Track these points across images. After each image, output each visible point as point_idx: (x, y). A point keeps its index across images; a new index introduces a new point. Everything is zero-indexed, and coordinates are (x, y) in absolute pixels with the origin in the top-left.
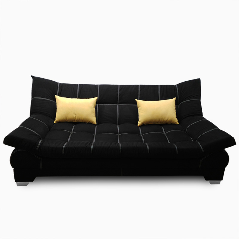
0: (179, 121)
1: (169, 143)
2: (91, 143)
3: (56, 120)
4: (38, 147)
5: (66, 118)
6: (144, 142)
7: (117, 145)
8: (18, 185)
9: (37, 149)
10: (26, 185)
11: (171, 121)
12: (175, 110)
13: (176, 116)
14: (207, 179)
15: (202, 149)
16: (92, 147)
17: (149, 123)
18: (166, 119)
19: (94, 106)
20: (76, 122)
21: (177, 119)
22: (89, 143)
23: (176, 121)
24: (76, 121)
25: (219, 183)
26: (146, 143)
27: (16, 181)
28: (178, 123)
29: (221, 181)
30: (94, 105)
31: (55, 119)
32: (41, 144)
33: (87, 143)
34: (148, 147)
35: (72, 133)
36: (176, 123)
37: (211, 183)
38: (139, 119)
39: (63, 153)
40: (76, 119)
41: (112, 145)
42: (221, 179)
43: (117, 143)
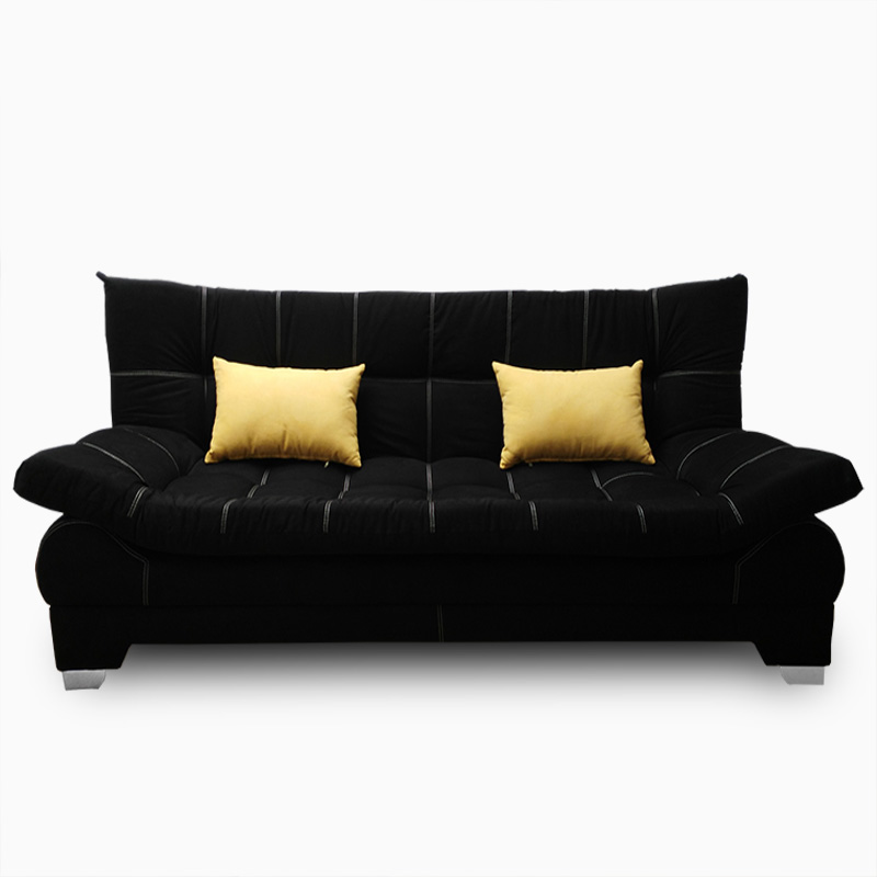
0: (654, 452)
3: (211, 451)
5: (250, 440)
8: (68, 686)
9: (130, 514)
11: (624, 450)
12: (640, 408)
13: (642, 431)
14: (771, 659)
15: (736, 512)
17: (542, 456)
18: (603, 442)
19: (351, 395)
20: (284, 457)
21: (647, 444)
23: (643, 448)
24: (286, 453)
25: (819, 680)
28: (652, 459)
29: (826, 668)
30: (351, 391)
31: (209, 448)
32: (145, 499)
36: (643, 457)
37: (791, 681)
38: (505, 441)
39: (223, 530)
40: (286, 443)
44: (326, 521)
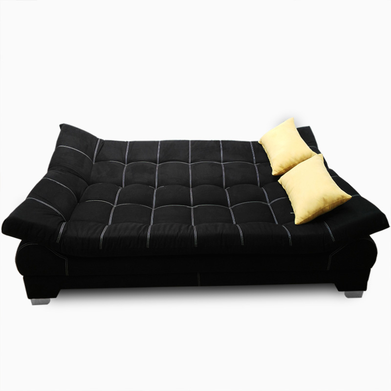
1: (277, 223)
2: (147, 228)
4: (59, 237)
6: (234, 223)
7: (189, 231)
8: (34, 304)
9: (58, 241)
10: (47, 303)
14: (340, 289)
15: (332, 236)
16: (149, 236)
22: (144, 227)
25: (360, 296)
26: (238, 225)
27: (30, 296)
29: (364, 292)
32: (65, 232)
33: (140, 227)
34: (241, 232)
35: (115, 206)
37: (348, 296)
39: (101, 248)
41: (181, 232)
42: (364, 288)
43: (190, 226)
44: (148, 243)
